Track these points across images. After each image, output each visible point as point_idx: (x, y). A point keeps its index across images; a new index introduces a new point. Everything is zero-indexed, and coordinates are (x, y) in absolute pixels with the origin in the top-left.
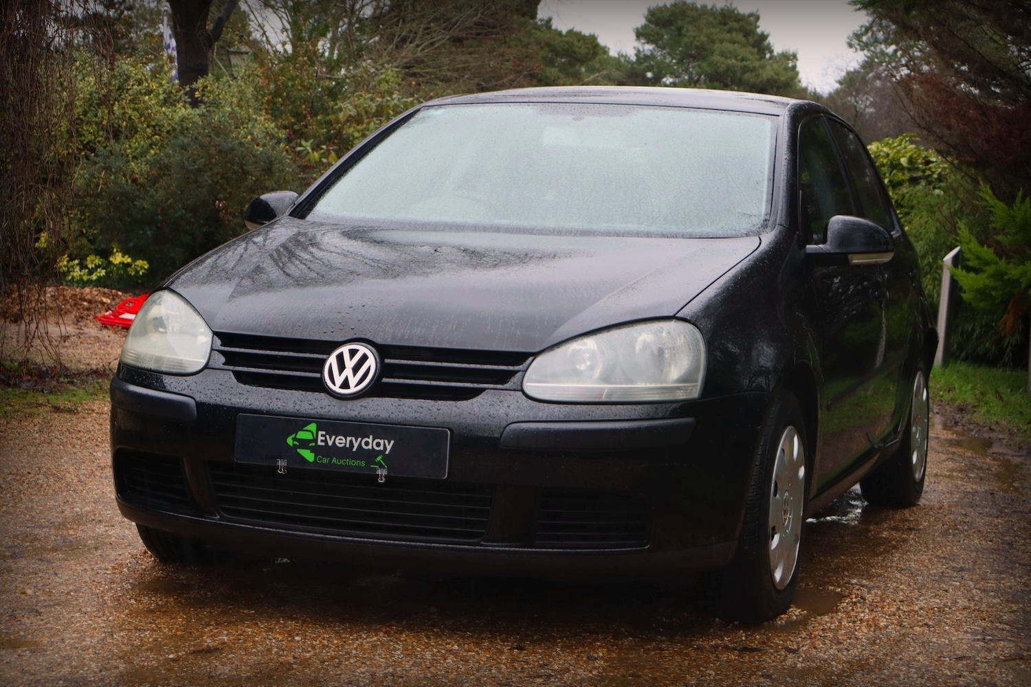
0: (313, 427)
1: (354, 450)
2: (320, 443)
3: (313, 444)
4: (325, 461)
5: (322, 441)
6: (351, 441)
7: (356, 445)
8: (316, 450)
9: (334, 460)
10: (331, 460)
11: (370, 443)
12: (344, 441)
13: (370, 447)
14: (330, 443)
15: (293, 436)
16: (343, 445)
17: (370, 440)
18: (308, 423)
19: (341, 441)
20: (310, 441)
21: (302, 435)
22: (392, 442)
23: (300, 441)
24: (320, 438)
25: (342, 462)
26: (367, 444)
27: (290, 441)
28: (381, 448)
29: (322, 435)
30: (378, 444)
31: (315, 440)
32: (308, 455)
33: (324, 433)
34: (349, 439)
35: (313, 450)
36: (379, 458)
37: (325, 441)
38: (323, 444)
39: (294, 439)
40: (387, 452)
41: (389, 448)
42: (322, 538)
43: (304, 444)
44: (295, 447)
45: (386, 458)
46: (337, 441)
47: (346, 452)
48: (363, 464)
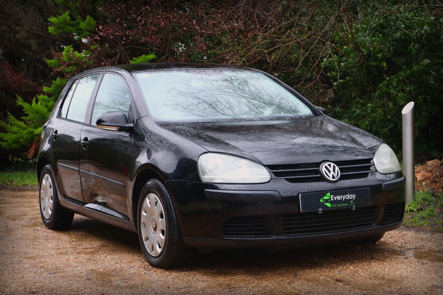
0: (329, 194)
1: (344, 200)
2: (332, 200)
3: (330, 200)
4: (335, 206)
5: (333, 199)
6: (342, 197)
7: (344, 198)
8: (331, 202)
9: (338, 205)
10: (336, 205)
11: (349, 197)
12: (340, 197)
13: (348, 198)
14: (335, 199)
15: (322, 199)
16: (340, 199)
17: (348, 196)
18: (327, 193)
19: (339, 198)
20: (329, 199)
21: (325, 198)
22: (355, 195)
23: (325, 200)
24: (332, 198)
25: (340, 205)
26: (347, 197)
27: (321, 201)
28: (352, 198)
29: (332, 197)
30: (351, 197)
31: (330, 199)
32: (329, 205)
33: (333, 196)
34: (341, 196)
35: (330, 203)
36: (352, 202)
37: (334, 199)
38: (333, 200)
39: (323, 200)
40: (354, 199)
41: (354, 197)
42: (330, 235)
43: (327, 201)
44: (324, 202)
45: (354, 201)
46: (338, 198)
47: (341, 201)
48: (347, 204)
